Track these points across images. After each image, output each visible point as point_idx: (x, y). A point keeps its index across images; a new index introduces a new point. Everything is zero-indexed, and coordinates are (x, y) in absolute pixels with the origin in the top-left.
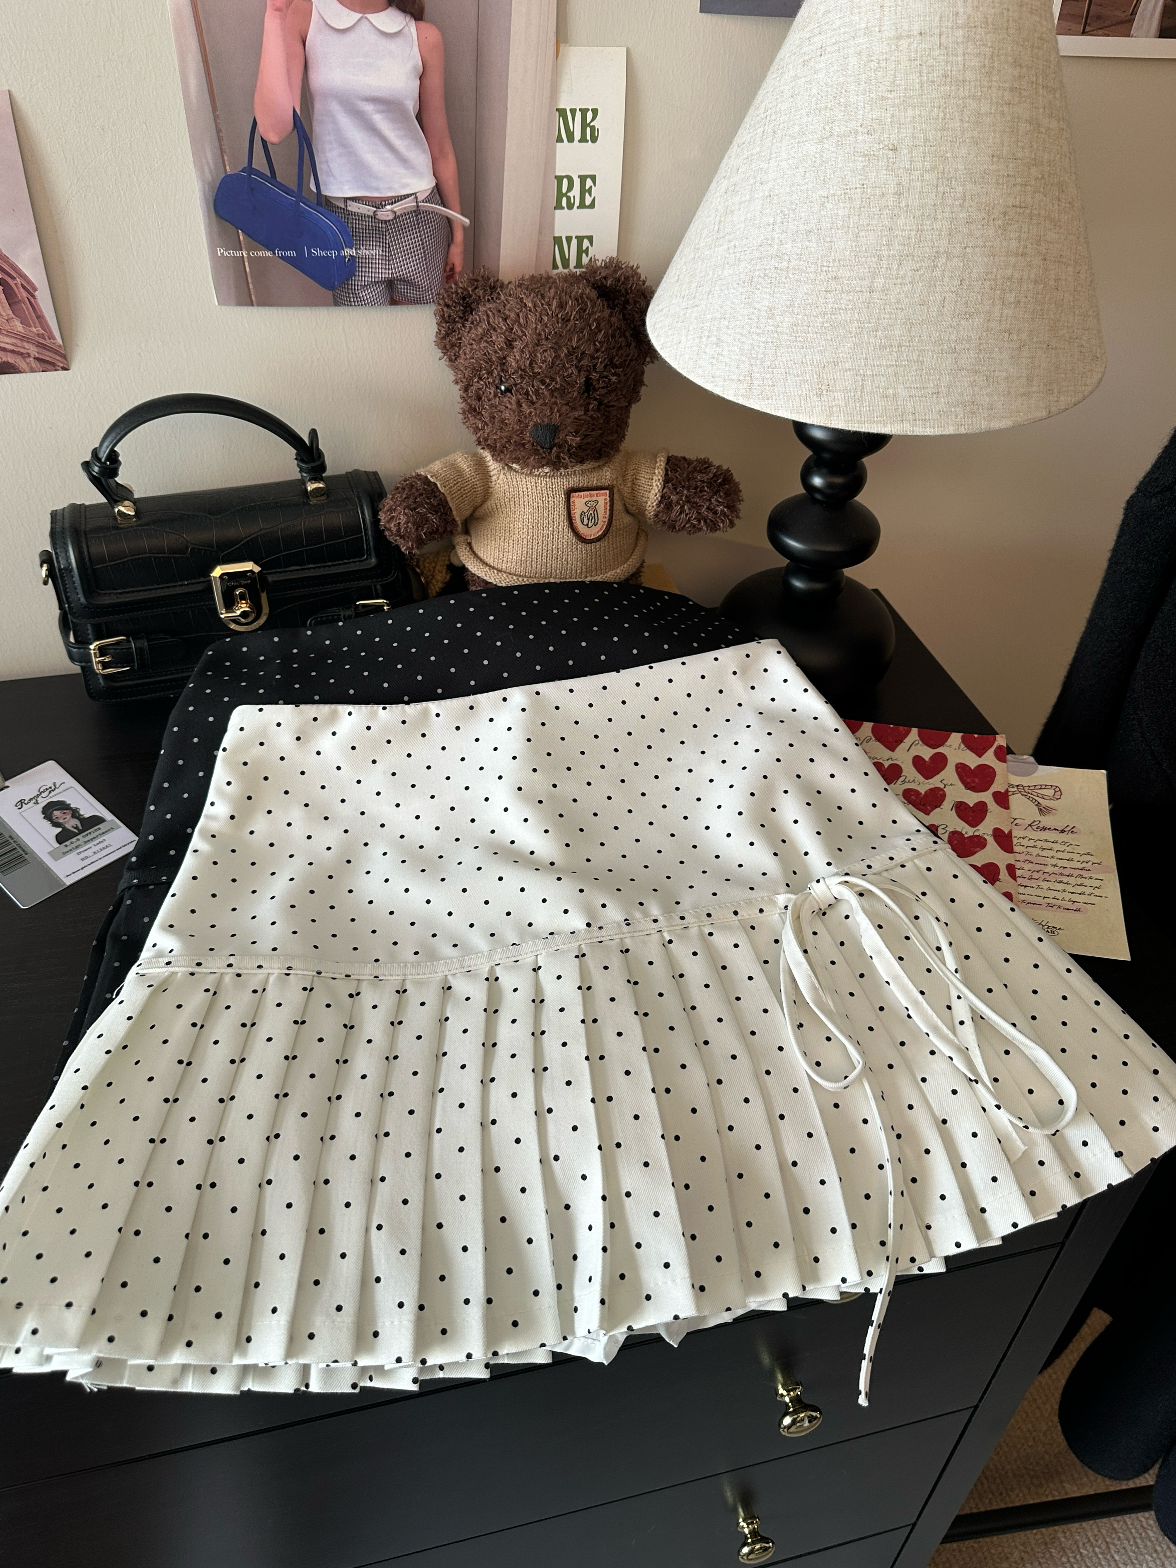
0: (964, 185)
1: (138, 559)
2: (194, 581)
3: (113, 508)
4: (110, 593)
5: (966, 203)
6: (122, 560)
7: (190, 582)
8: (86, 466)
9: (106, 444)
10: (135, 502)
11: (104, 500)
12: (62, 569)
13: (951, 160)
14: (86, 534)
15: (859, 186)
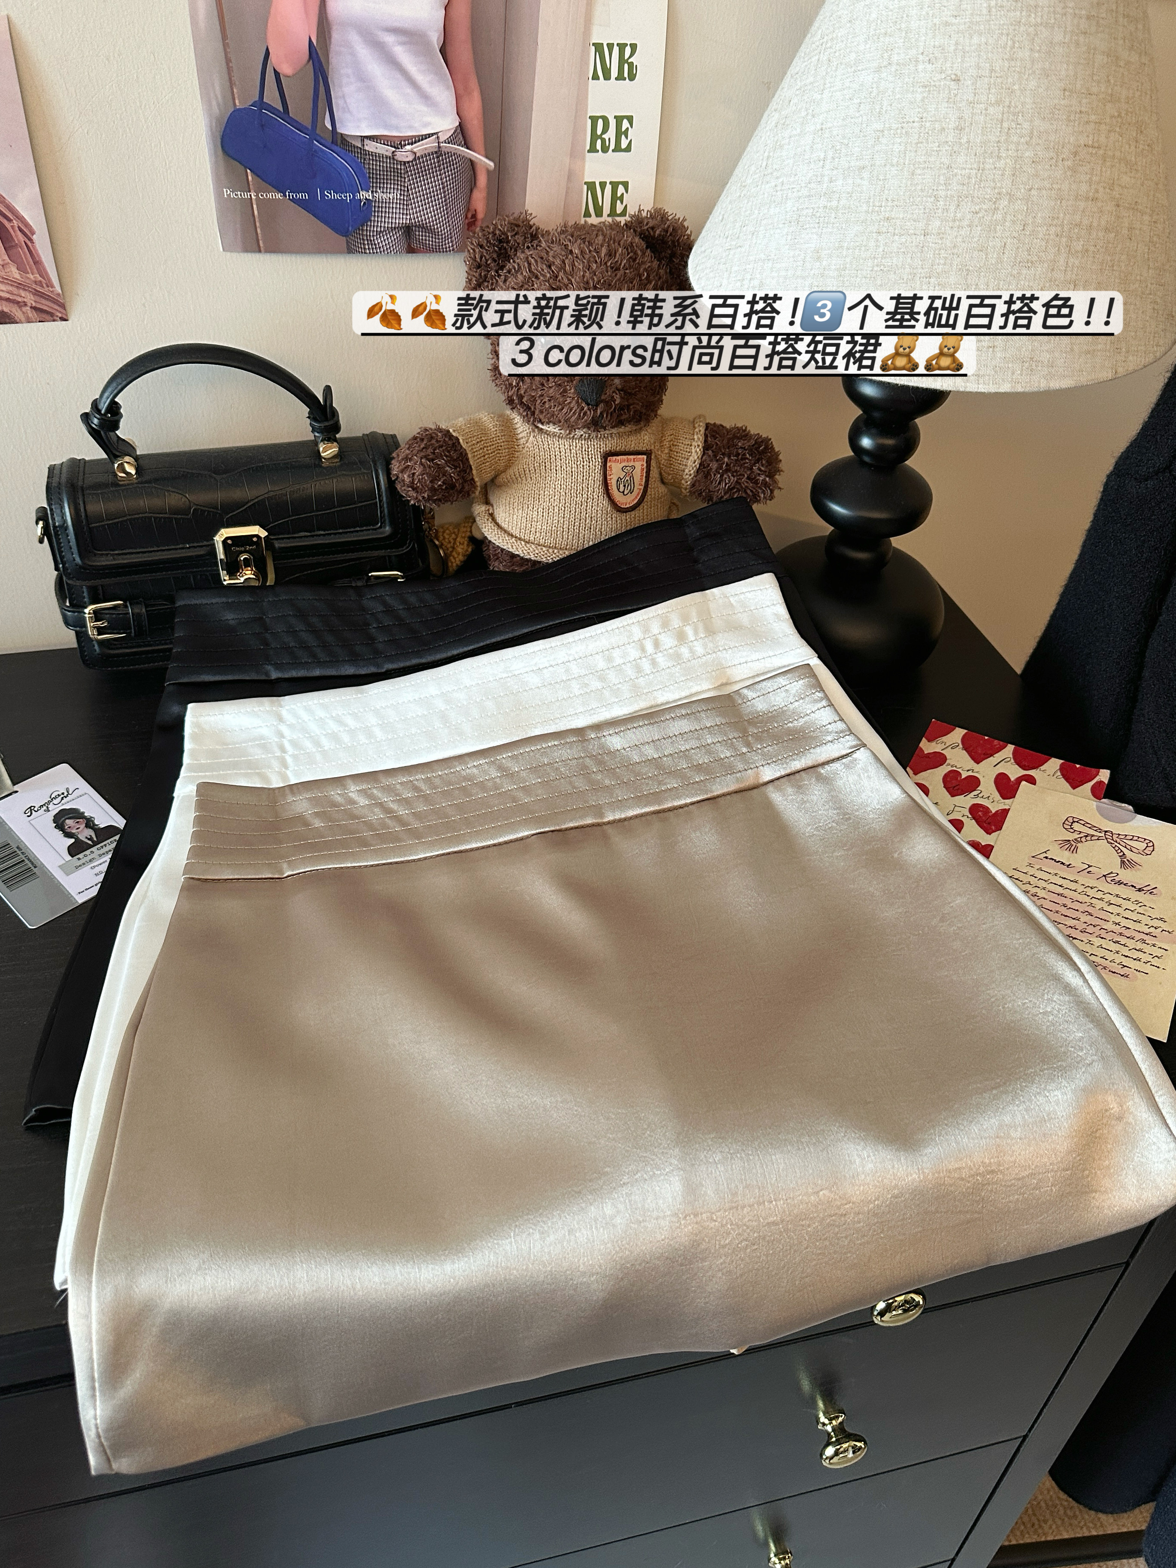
0: (1031, 121)
1: (138, 519)
2: (195, 544)
3: (113, 463)
4: (107, 555)
5: (1034, 141)
6: (121, 519)
7: (192, 545)
8: (85, 417)
9: (106, 395)
10: (137, 458)
11: (105, 456)
12: (57, 527)
13: (1018, 93)
14: (83, 491)
15: (917, 119)
